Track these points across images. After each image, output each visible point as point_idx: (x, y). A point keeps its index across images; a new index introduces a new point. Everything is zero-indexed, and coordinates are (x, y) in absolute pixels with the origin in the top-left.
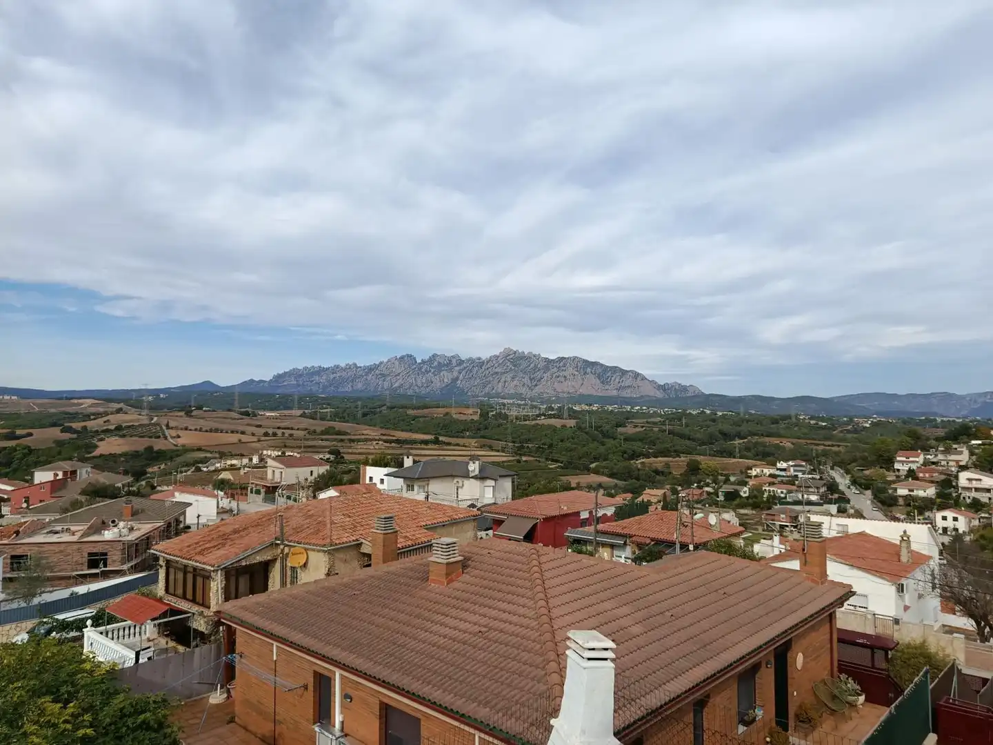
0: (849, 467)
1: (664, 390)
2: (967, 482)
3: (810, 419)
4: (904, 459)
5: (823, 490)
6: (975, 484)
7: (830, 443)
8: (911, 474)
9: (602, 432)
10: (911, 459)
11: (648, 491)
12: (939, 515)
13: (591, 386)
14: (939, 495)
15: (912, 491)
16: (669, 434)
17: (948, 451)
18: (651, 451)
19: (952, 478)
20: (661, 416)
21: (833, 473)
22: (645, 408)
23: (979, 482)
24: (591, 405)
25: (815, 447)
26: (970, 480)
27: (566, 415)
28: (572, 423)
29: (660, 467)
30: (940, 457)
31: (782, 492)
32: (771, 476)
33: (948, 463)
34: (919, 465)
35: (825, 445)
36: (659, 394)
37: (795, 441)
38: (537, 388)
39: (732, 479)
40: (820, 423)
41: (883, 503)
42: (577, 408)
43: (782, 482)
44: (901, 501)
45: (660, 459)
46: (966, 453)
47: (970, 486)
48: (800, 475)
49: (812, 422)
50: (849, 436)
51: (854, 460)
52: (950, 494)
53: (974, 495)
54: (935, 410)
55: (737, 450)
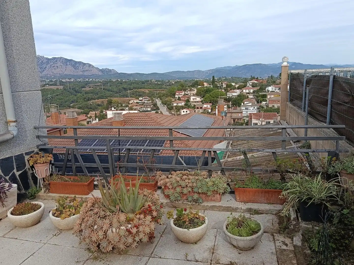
0: (162, 98)
1: (102, 72)
2: (193, 100)
3: (155, 81)
4: (178, 94)
5: (152, 106)
6: (195, 100)
7: (161, 90)
8: (179, 99)
9: (76, 91)
10: (180, 94)
11: (91, 112)
12: (182, 111)
13: (70, 70)
14: (185, 105)
15: (178, 104)
16: (103, 90)
17: (191, 90)
18: (96, 97)
19: (189, 99)
20: (100, 82)
21: (157, 100)
22: (94, 79)
23: (196, 100)
24: (70, 79)
25: (155, 92)
26: (193, 99)
27: (58, 84)
28: (61, 87)
29: (99, 103)
30: (189, 92)
31: (139, 108)
32: (137, 103)
33: (191, 94)
34: (182, 96)
35: (159, 91)
36: (100, 73)
37: (149, 90)
38: (44, 72)
39: (123, 105)
40: (159, 83)
41: (169, 109)
42: (64, 81)
43: (140, 105)
44: (174, 108)
45: (100, 100)
46: (196, 90)
47: (193, 101)
48: (146, 102)
49: (156, 83)
50: (168, 87)
51: (164, 95)
52: (188, 104)
53: (194, 103)
54: (195, 76)
55: (129, 94)
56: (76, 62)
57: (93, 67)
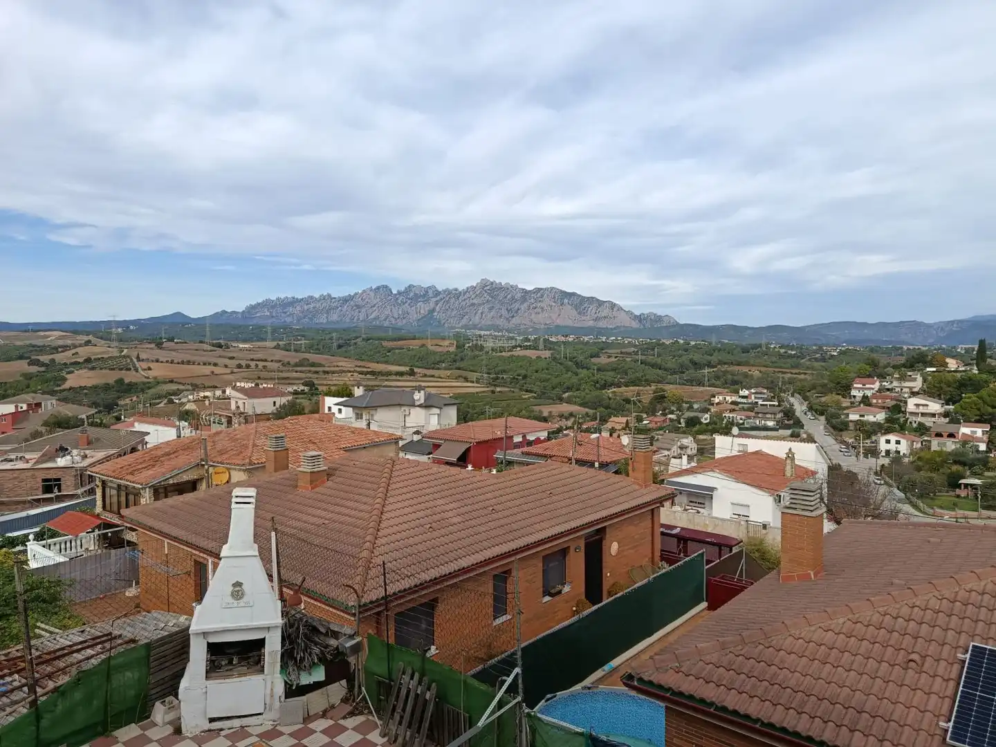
0: (808, 394)
1: (640, 320)
2: (915, 407)
3: (780, 347)
4: (860, 386)
5: (779, 416)
6: (921, 409)
7: (797, 371)
8: (865, 400)
9: (577, 364)
10: (867, 386)
11: (613, 419)
12: (883, 439)
13: (568, 317)
14: (888, 420)
15: (863, 416)
16: (641, 364)
17: (903, 378)
18: (622, 380)
19: (902, 404)
20: (635, 346)
21: (792, 400)
22: (620, 338)
23: (925, 408)
24: (567, 336)
25: (781, 375)
26: (917, 405)
27: (541, 346)
28: (547, 354)
29: (629, 395)
30: (895, 384)
31: (741, 419)
32: (734, 403)
33: (902, 390)
34: (874, 392)
35: (792, 373)
36: (635, 324)
37: (763, 369)
38: (514, 319)
39: (696, 406)
40: (790, 352)
41: (834, 428)
42: (553, 339)
43: (743, 409)
44: (851, 426)
45: (632, 388)
46: (920, 379)
47: (917, 411)
48: (760, 402)
49: (782, 351)
50: (816, 364)
51: (814, 387)
52: (898, 419)
53: (920, 419)
54: (903, 337)
55: (706, 379)
56: (583, 300)
57: (620, 309)
